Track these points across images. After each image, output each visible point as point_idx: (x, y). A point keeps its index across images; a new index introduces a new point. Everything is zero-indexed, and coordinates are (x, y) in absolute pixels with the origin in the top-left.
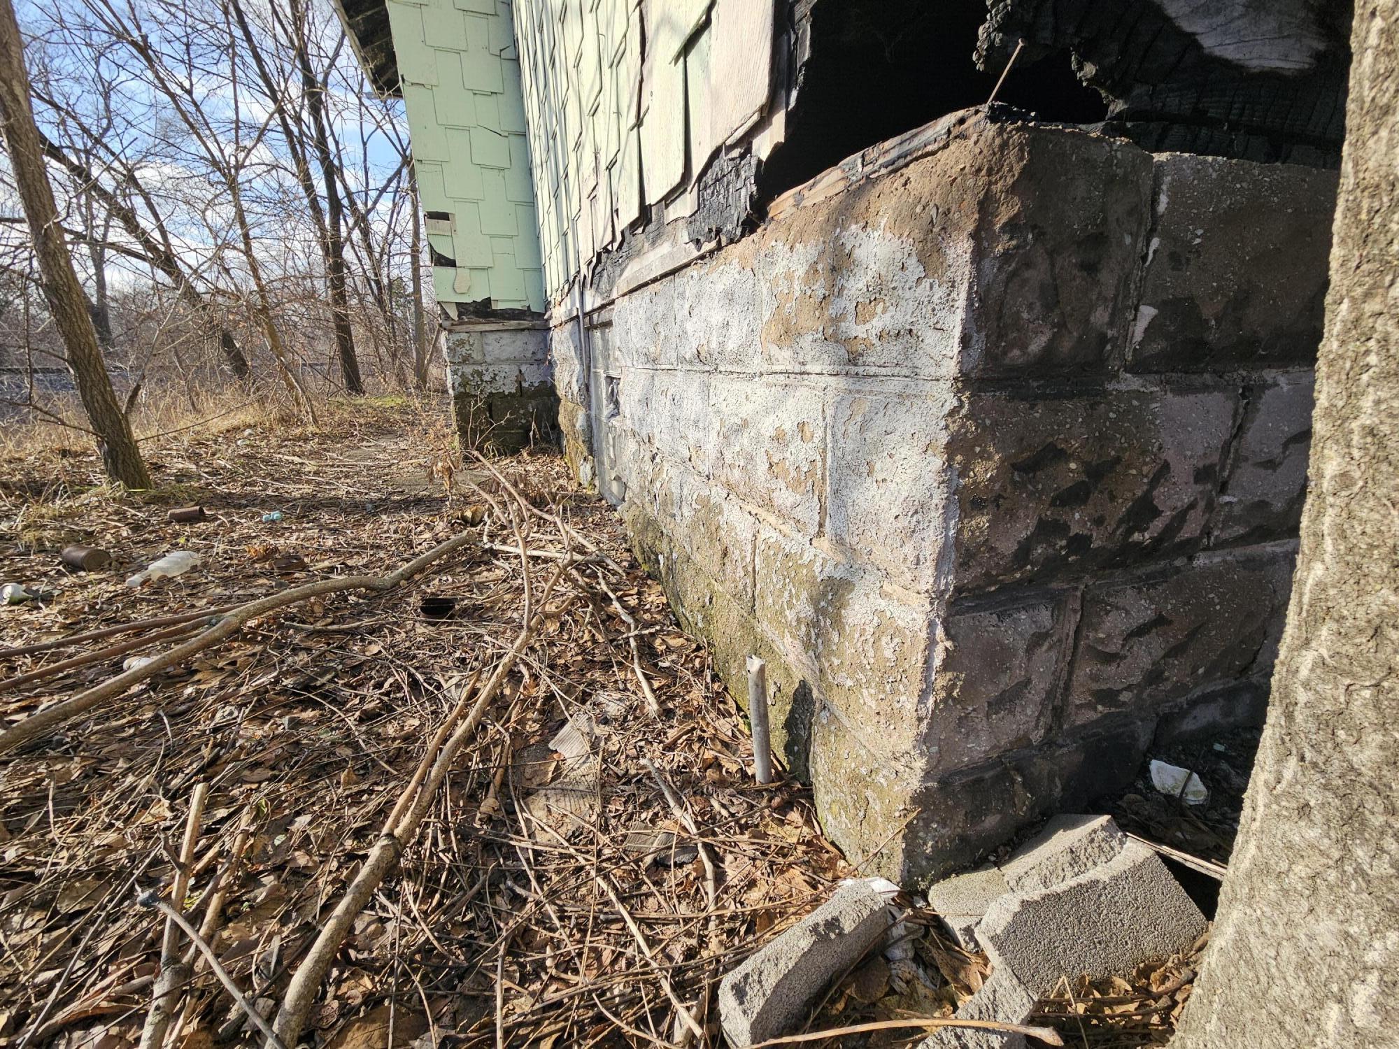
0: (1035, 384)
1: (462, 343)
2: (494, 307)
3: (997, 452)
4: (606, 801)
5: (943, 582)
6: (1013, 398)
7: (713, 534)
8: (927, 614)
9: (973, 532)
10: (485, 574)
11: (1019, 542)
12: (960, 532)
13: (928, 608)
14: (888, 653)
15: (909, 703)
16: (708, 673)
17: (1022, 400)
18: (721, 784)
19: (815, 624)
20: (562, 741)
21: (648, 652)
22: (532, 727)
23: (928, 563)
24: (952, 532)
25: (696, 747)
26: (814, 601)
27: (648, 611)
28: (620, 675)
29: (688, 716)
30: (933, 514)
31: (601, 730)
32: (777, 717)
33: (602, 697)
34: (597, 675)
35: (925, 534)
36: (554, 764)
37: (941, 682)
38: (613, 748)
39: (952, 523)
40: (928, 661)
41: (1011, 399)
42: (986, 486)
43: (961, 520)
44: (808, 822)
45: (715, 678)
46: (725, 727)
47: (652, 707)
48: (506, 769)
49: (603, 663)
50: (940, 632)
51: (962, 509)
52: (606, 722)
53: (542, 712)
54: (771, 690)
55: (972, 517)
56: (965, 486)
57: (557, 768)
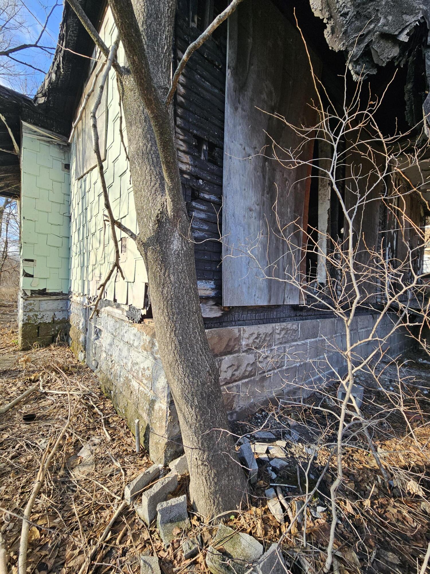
1: (31, 304)
2: (47, 291)
4: (96, 465)
5: (168, 400)
7: (129, 387)
8: (166, 406)
10: (44, 402)
14: (161, 414)
15: (164, 423)
16: (125, 427)
18: (127, 454)
19: (149, 410)
20: (81, 453)
21: (107, 423)
22: (71, 451)
23: (166, 397)
25: (121, 447)
26: (149, 405)
27: (107, 410)
28: (99, 431)
29: (119, 439)
31: (93, 448)
32: (142, 434)
33: (93, 439)
34: (92, 432)
36: (79, 460)
37: (169, 418)
38: (97, 452)
40: (167, 415)
44: (148, 459)
45: (127, 428)
46: (129, 441)
47: (109, 438)
48: (65, 463)
49: (92, 428)
50: (168, 409)
52: (95, 445)
53: (74, 446)
54: (141, 427)
57: (81, 460)
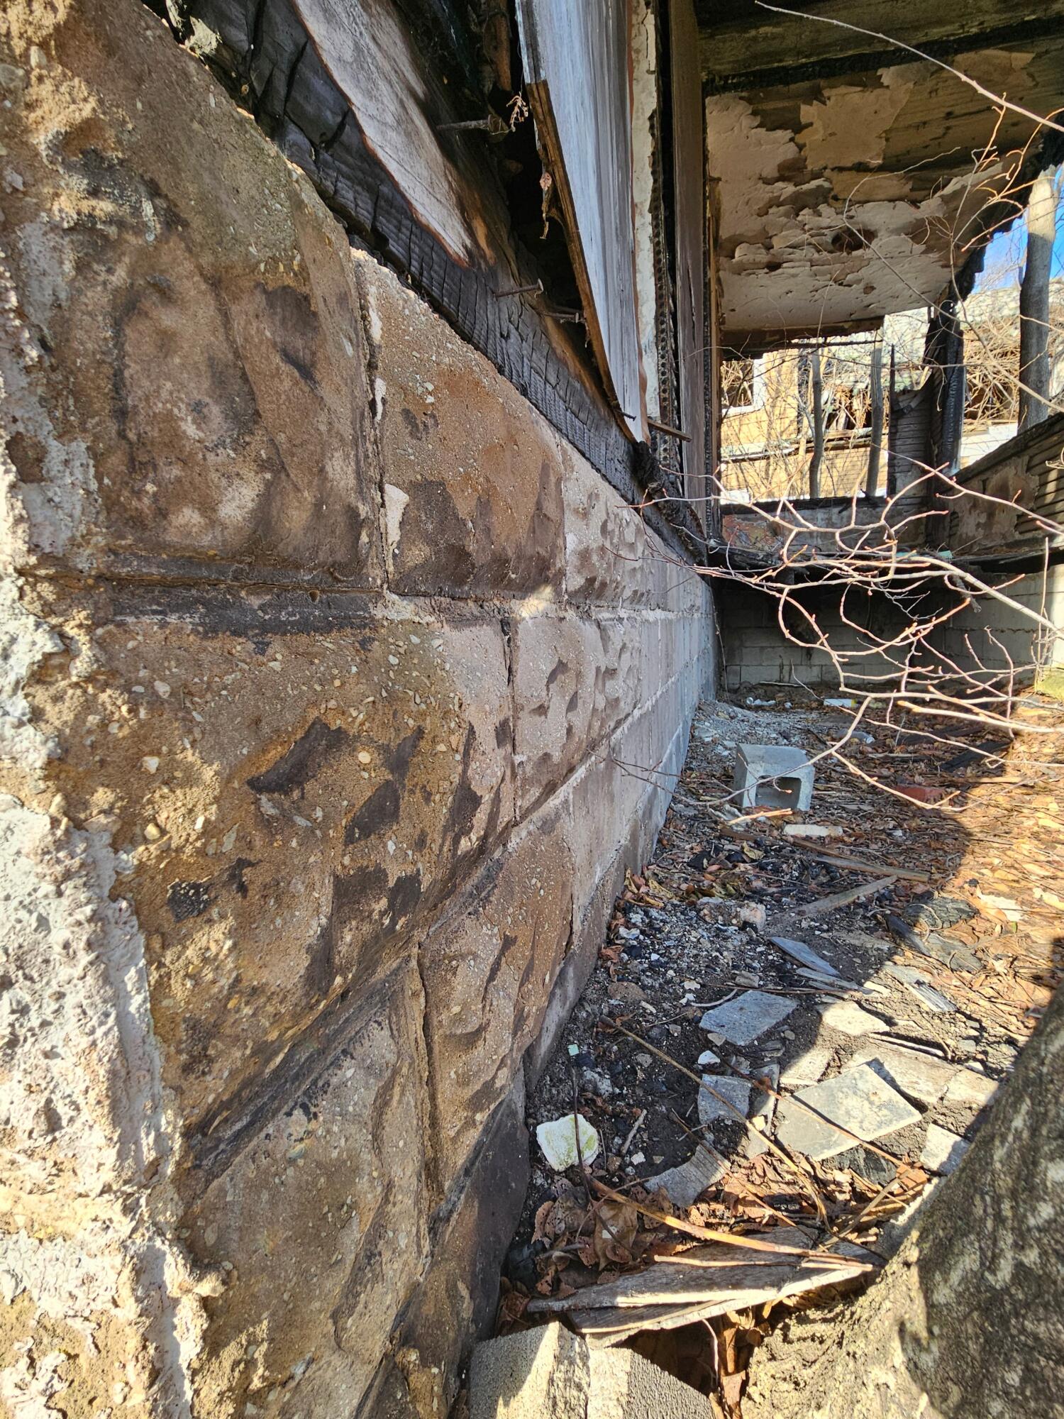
0: (255, 602)
3: (207, 761)
5: (147, 1141)
6: (215, 631)
8: (124, 1246)
9: (195, 977)
11: (309, 949)
12: (158, 992)
13: (124, 1225)
17: (236, 633)
23: (86, 1115)
24: (137, 1003)
30: (64, 972)
35: (55, 1037)
39: (131, 976)
41: (210, 631)
42: (201, 852)
43: (154, 959)
51: (149, 928)
55: (183, 941)
56: (141, 868)
